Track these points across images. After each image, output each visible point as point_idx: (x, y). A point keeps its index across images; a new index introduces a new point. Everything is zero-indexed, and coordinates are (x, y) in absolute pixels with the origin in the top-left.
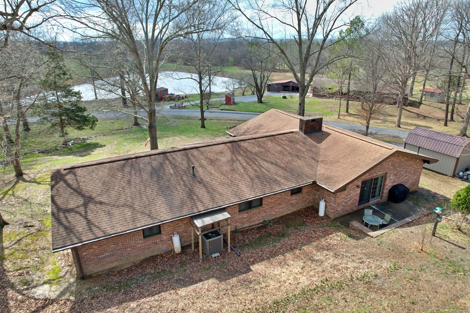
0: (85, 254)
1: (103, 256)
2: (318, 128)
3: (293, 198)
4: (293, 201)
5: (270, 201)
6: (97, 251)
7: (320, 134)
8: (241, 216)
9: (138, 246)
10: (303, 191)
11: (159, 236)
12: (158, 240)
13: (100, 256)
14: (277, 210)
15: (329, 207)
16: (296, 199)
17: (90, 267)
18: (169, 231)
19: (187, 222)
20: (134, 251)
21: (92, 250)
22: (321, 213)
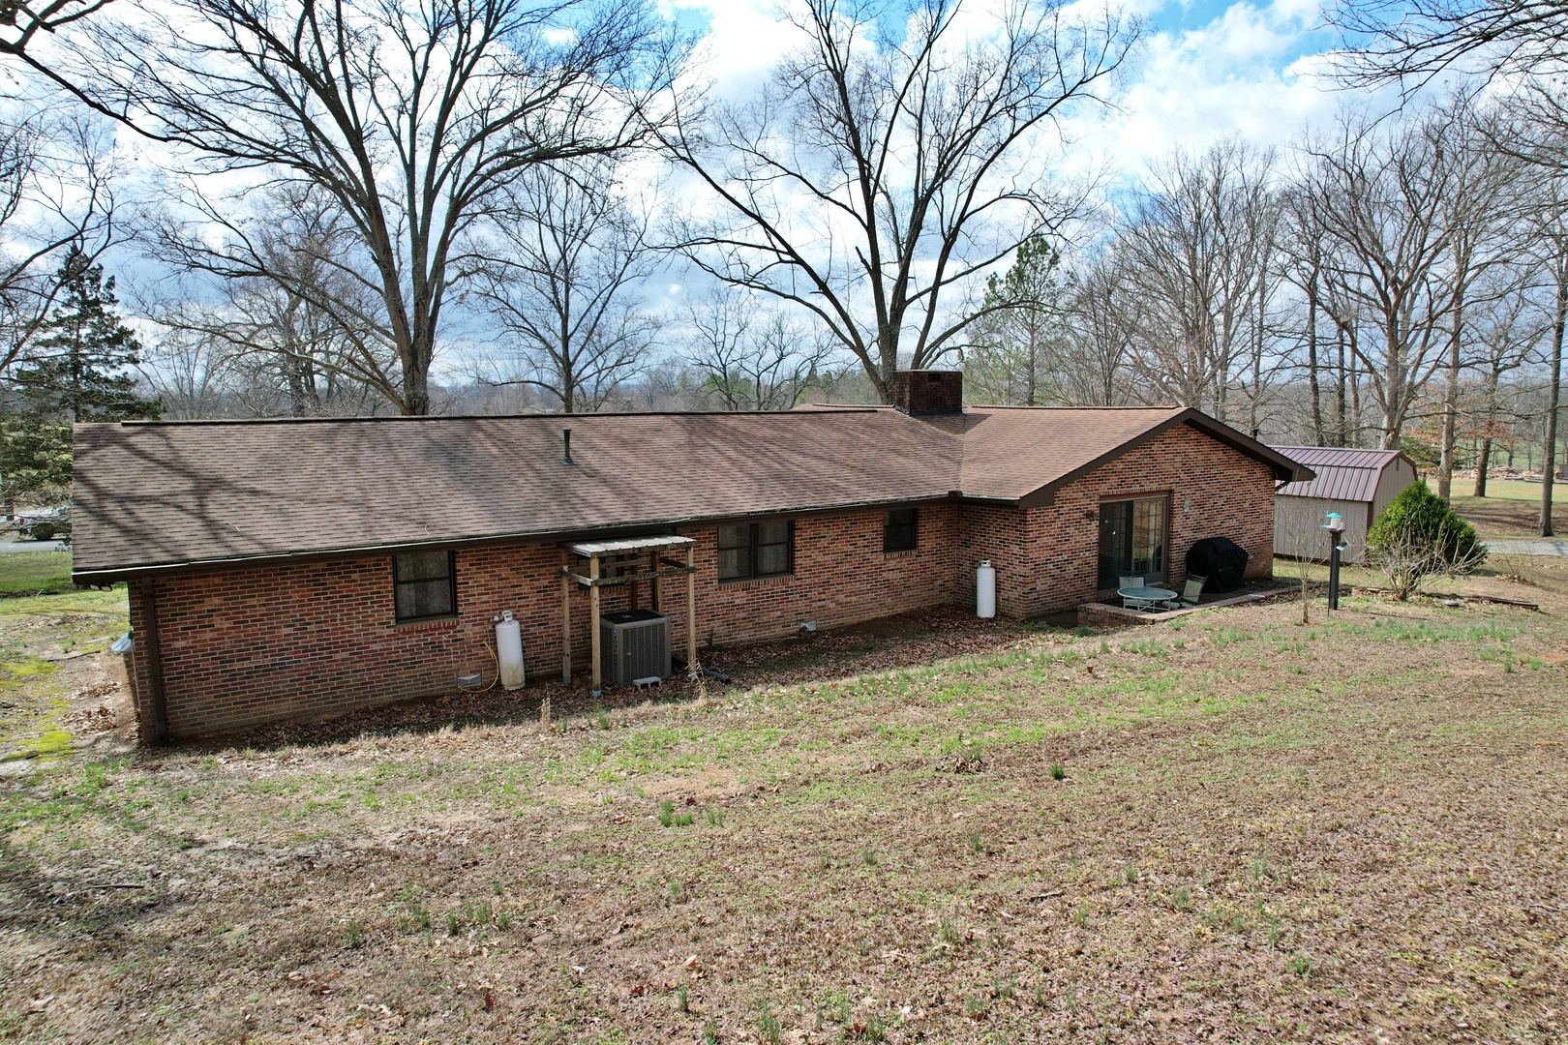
0: (181, 644)
1: (246, 664)
2: (949, 403)
3: (892, 564)
4: (891, 576)
5: (819, 559)
6: (228, 643)
7: (958, 419)
8: (725, 599)
9: (374, 647)
10: (920, 543)
11: (449, 621)
12: (444, 638)
13: (237, 666)
14: (842, 598)
15: (1007, 585)
16: (900, 570)
17: (195, 705)
18: (485, 607)
19: (546, 583)
20: (359, 666)
21: (208, 635)
22: (986, 608)
